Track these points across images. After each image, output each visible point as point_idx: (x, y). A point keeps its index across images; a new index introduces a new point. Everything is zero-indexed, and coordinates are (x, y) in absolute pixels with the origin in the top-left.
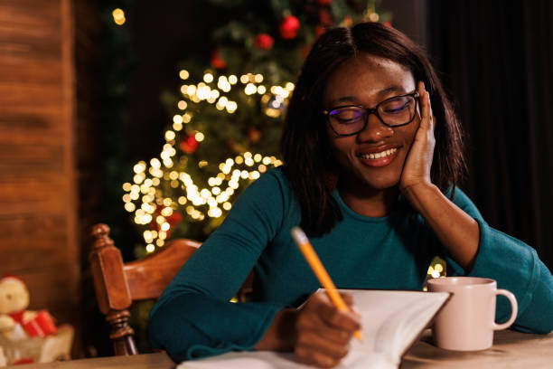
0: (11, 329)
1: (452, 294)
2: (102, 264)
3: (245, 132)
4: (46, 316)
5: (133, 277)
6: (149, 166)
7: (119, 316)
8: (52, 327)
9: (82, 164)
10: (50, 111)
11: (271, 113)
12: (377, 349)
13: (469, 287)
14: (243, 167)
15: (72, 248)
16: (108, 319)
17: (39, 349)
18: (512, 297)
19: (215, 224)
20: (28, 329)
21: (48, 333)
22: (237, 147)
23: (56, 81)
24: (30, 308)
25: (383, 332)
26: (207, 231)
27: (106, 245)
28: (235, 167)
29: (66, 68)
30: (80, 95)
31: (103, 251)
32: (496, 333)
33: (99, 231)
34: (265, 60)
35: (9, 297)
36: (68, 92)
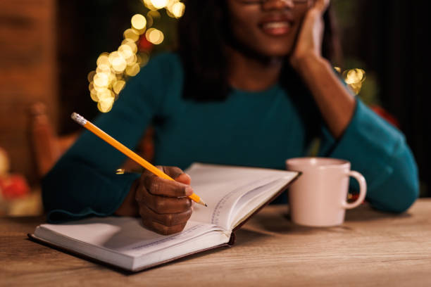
1: (300, 174)
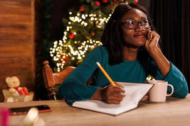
0: (15, 92)
1: (154, 85)
2: (46, 73)
3: (90, 33)
4: (26, 89)
5: (56, 77)
6: (58, 42)
7: (51, 89)
8: (27, 92)
9: (36, 41)
10: (27, 23)
11: (99, 27)
12: (131, 100)
13: (159, 83)
14: (89, 44)
15: (33, 68)
16: (48, 90)
17: (24, 99)
18: (172, 87)
19: (79, 61)
20: (20, 92)
21: (26, 94)
22: (88, 38)
23: (29, 14)
24: (20, 86)
25: (133, 95)
26: (77, 64)
27: (47, 67)
28: (87, 44)
29: (32, 10)
30: (36, 19)
31: (47, 69)
32: (167, 97)
33: (46, 63)
34: (97, 9)
35: (14, 82)
36: (33, 17)
